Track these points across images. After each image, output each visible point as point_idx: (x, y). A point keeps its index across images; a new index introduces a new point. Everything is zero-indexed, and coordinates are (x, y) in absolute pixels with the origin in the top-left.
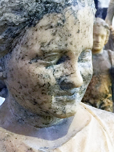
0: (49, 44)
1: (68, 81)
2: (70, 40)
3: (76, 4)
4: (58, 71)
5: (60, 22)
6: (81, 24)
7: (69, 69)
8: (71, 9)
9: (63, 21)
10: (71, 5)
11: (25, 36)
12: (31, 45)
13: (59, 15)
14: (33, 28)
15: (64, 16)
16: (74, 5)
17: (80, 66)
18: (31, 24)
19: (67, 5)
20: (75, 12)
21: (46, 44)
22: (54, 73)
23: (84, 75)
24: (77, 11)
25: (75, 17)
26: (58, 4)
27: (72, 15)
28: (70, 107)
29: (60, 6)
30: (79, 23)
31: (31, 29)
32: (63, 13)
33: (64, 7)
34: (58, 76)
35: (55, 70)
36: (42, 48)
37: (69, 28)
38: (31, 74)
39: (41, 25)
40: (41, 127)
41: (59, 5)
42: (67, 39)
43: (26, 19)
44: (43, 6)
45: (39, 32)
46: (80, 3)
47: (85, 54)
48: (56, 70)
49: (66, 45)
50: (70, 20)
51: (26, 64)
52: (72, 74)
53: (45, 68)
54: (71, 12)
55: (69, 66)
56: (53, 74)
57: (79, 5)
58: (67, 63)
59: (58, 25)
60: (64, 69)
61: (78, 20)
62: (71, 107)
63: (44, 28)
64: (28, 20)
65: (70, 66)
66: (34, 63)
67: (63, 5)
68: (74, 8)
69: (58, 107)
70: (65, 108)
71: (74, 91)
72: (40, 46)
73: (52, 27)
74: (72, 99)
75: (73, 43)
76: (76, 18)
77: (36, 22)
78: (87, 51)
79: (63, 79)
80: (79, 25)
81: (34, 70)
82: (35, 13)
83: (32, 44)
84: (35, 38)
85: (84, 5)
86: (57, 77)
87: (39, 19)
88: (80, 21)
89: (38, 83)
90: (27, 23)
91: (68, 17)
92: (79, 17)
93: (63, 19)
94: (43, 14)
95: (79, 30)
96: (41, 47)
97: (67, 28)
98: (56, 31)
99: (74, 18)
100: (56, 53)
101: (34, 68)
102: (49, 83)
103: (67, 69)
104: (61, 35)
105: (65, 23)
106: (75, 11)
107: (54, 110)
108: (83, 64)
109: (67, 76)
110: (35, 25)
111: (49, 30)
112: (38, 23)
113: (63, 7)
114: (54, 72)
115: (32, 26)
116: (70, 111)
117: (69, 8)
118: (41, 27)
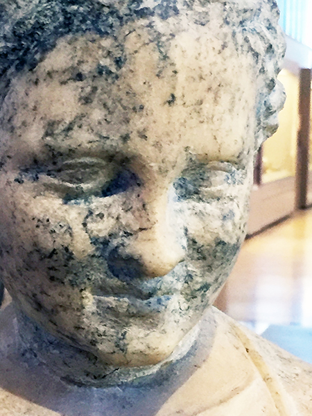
0: (69, 129)
1: (128, 251)
2: (138, 122)
3: (171, 12)
4: (101, 216)
5: (106, 62)
6: (181, 77)
7: (137, 214)
8: (150, 26)
9: (118, 62)
10: (152, 14)
11: (10, 98)
12: (20, 128)
13: (107, 43)
14: (27, 76)
15: (121, 47)
16: (164, 17)
17: (188, 212)
18: (22, 62)
19: (136, 12)
20: (164, 39)
21: (61, 127)
22: (89, 219)
23: (200, 242)
24: (173, 35)
25: (161, 52)
26: (103, 6)
27: (152, 45)
28: (141, 335)
29: (112, 13)
30: (175, 72)
31: (24, 78)
32: (120, 38)
33: (125, 18)
34: (100, 231)
35: (91, 213)
36: (48, 138)
37: (138, 86)
38: (19, 216)
39: (49, 68)
40: (80, 385)
41: (106, 10)
42: (127, 121)
43: (9, 45)
44: (57, 9)
45: (44, 90)
46: (190, 12)
47: (207, 175)
48: (97, 213)
49: (125, 138)
50: (143, 60)
51: (8, 183)
52: (141, 229)
53: (60, 201)
54: (146, 37)
55: (136, 204)
56: (85, 225)
57: (183, 17)
58: (134, 196)
59: (101, 71)
60: (121, 212)
61: (172, 64)
62: (148, 334)
63: (56, 78)
64: (14, 50)
65: (139, 205)
66: (28, 184)
67: (123, 10)
68: (159, 25)
69: (102, 329)
70: (124, 335)
71: (154, 285)
72: (42, 132)
73: (80, 77)
74: (147, 310)
75: (147, 134)
76: (165, 57)
77: (37, 57)
78: (215, 169)
79: (115, 242)
80: (177, 79)
81: (26, 205)
82: (34, 28)
83: (24, 123)
84: (31, 105)
85: (203, 21)
86: (95, 233)
87: (45, 48)
88: (177, 67)
89: (35, 244)
90: (11, 57)
91: (136, 52)
92: (174, 54)
93: (117, 54)
94: (57, 34)
95: (173, 96)
96: (47, 134)
97: (129, 85)
98: (95, 89)
99: (156, 55)
100: (94, 160)
101: (27, 196)
102: (67, 249)
103: (129, 215)
104: (110, 103)
105: (124, 69)
106: (164, 35)
107: (90, 337)
108: (200, 206)
109: (128, 234)
110: (33, 66)
111: (72, 84)
112: (41, 60)
113: (120, 18)
114: (87, 217)
115: (26, 68)
116: (142, 347)
117: (143, 22)
118: (49, 74)
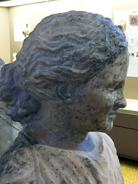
0: (118, 77)
9: (126, 60)
11: (104, 70)
12: (107, 77)
13: (125, 56)
14: (111, 64)
18: (110, 61)
31: (109, 65)
38: (103, 99)
39: (116, 63)
42: (125, 73)
43: (109, 58)
44: (119, 49)
45: (114, 68)
51: (100, 91)
59: (124, 63)
63: (117, 65)
66: (105, 91)
72: (113, 78)
73: (121, 64)
81: (105, 96)
82: (115, 53)
84: (111, 72)
87: (116, 58)
89: (107, 105)
90: (108, 60)
94: (119, 55)
98: (123, 67)
101: (105, 94)
104: (124, 70)
111: (120, 66)
112: (114, 61)
115: (111, 63)
